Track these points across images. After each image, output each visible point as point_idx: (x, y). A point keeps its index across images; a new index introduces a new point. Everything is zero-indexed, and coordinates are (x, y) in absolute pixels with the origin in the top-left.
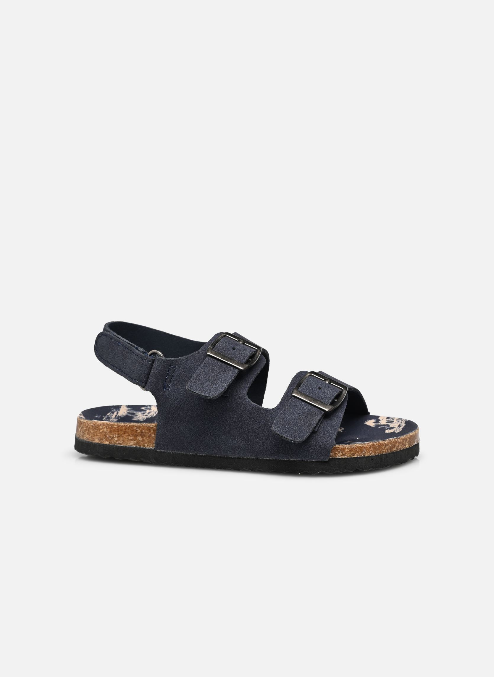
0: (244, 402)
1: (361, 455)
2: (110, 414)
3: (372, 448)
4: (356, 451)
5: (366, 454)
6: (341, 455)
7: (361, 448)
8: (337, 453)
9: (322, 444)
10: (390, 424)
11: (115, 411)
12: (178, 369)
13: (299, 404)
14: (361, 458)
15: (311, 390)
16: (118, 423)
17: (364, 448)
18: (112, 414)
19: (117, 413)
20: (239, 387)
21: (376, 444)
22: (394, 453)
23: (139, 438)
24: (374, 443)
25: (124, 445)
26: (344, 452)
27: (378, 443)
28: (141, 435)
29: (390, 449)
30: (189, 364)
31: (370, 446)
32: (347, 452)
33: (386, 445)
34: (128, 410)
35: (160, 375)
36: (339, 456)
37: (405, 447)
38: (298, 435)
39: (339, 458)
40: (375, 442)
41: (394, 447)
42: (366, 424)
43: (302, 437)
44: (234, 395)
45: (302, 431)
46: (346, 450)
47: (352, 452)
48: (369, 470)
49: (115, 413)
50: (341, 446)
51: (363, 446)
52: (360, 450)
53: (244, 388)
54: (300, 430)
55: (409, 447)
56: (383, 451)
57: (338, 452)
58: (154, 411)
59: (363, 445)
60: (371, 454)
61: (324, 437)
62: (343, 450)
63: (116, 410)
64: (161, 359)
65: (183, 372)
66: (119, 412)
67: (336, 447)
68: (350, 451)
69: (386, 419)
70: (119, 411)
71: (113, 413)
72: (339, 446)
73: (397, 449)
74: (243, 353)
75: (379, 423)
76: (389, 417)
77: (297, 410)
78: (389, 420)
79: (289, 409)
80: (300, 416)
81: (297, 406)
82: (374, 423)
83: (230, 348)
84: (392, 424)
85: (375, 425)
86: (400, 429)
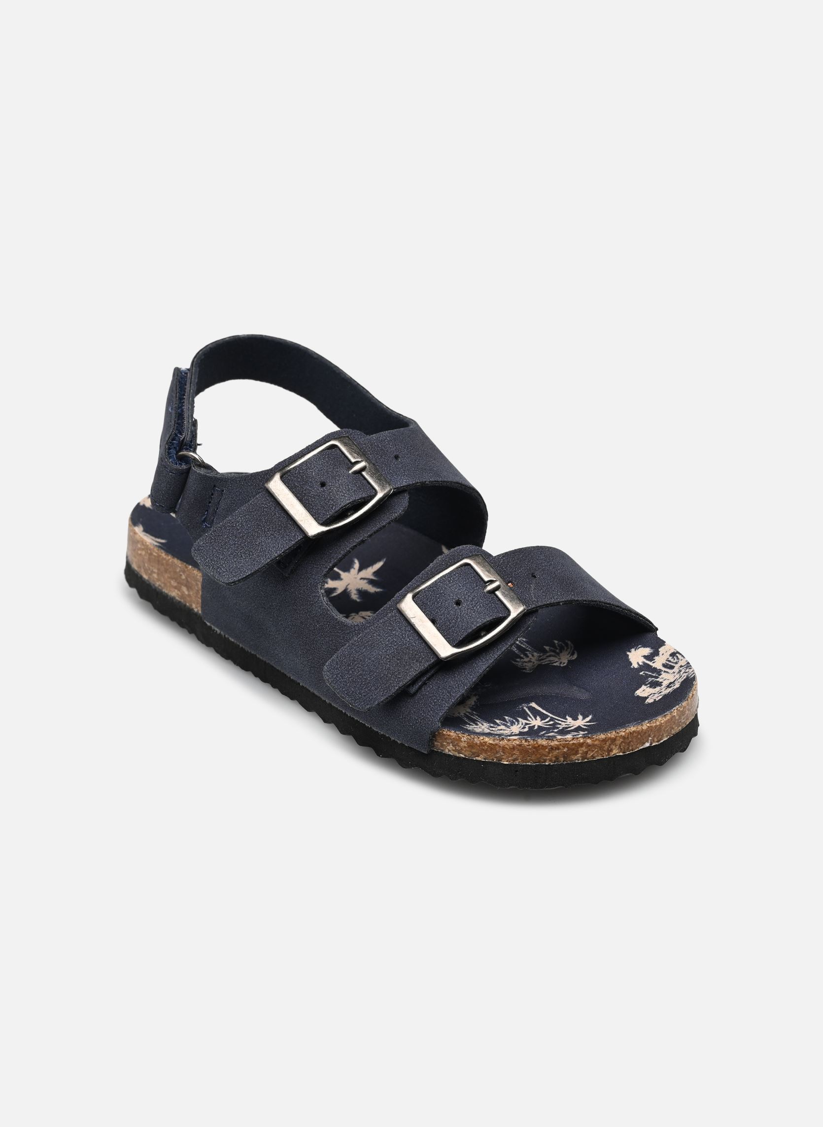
0: (312, 597)
1: (493, 760)
3: (518, 750)
4: (483, 749)
5: (503, 759)
6: (454, 750)
7: (492, 746)
8: (445, 743)
9: (416, 722)
10: (665, 672)
12: (227, 497)
13: (399, 629)
14: (492, 763)
15: (438, 603)
16: (158, 550)
17: (500, 747)
20: (313, 562)
21: (527, 744)
22: (574, 764)
23: (184, 589)
24: (523, 741)
25: (165, 591)
26: (459, 746)
27: (532, 742)
28: (186, 586)
29: (564, 757)
30: (244, 492)
31: (514, 745)
32: (465, 747)
33: (552, 749)
35: (195, 500)
36: (449, 751)
37: (609, 754)
38: (365, 696)
39: (449, 755)
40: (526, 741)
41: (577, 753)
42: (628, 655)
43: (369, 701)
44: (301, 578)
45: (376, 689)
46: (462, 744)
47: (474, 751)
48: (509, 788)
50: (452, 734)
51: (496, 744)
52: (491, 749)
53: (321, 569)
54: (374, 685)
55: (621, 754)
56: (545, 758)
57: (448, 743)
59: (497, 742)
60: (514, 760)
61: (423, 710)
62: (456, 742)
64: (196, 472)
65: (234, 504)
67: (444, 733)
68: (469, 746)
69: (668, 656)
72: (448, 733)
73: (583, 758)
74: (333, 500)
75: (651, 661)
76: (677, 655)
77: (388, 641)
78: (670, 661)
79: (375, 635)
80: (389, 655)
81: (393, 631)
82: (643, 658)
83: (316, 481)
84: (667, 672)
85: (641, 664)
86: (662, 693)
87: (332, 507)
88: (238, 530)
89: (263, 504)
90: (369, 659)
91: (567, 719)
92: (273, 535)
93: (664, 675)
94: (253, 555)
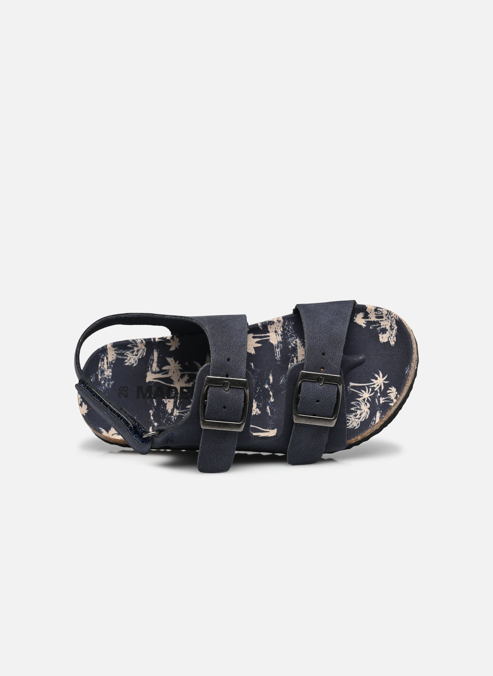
2: (101, 364)
10: (381, 321)
11: (104, 357)
18: (102, 363)
19: (107, 358)
34: (115, 350)
42: (356, 322)
49: (105, 361)
58: (142, 349)
63: (105, 355)
66: (107, 356)
69: (375, 312)
70: (107, 354)
71: (103, 360)
74: (235, 410)
75: (369, 319)
76: (378, 309)
77: (304, 436)
78: (378, 314)
79: (297, 438)
80: (309, 440)
81: (302, 431)
82: (363, 319)
83: (221, 409)
84: (382, 321)
85: (365, 323)
86: (393, 335)
87: (238, 413)
88: (210, 450)
89: (208, 434)
90: (303, 447)
91: (373, 382)
92: (225, 441)
93: (382, 323)
94: (226, 454)
